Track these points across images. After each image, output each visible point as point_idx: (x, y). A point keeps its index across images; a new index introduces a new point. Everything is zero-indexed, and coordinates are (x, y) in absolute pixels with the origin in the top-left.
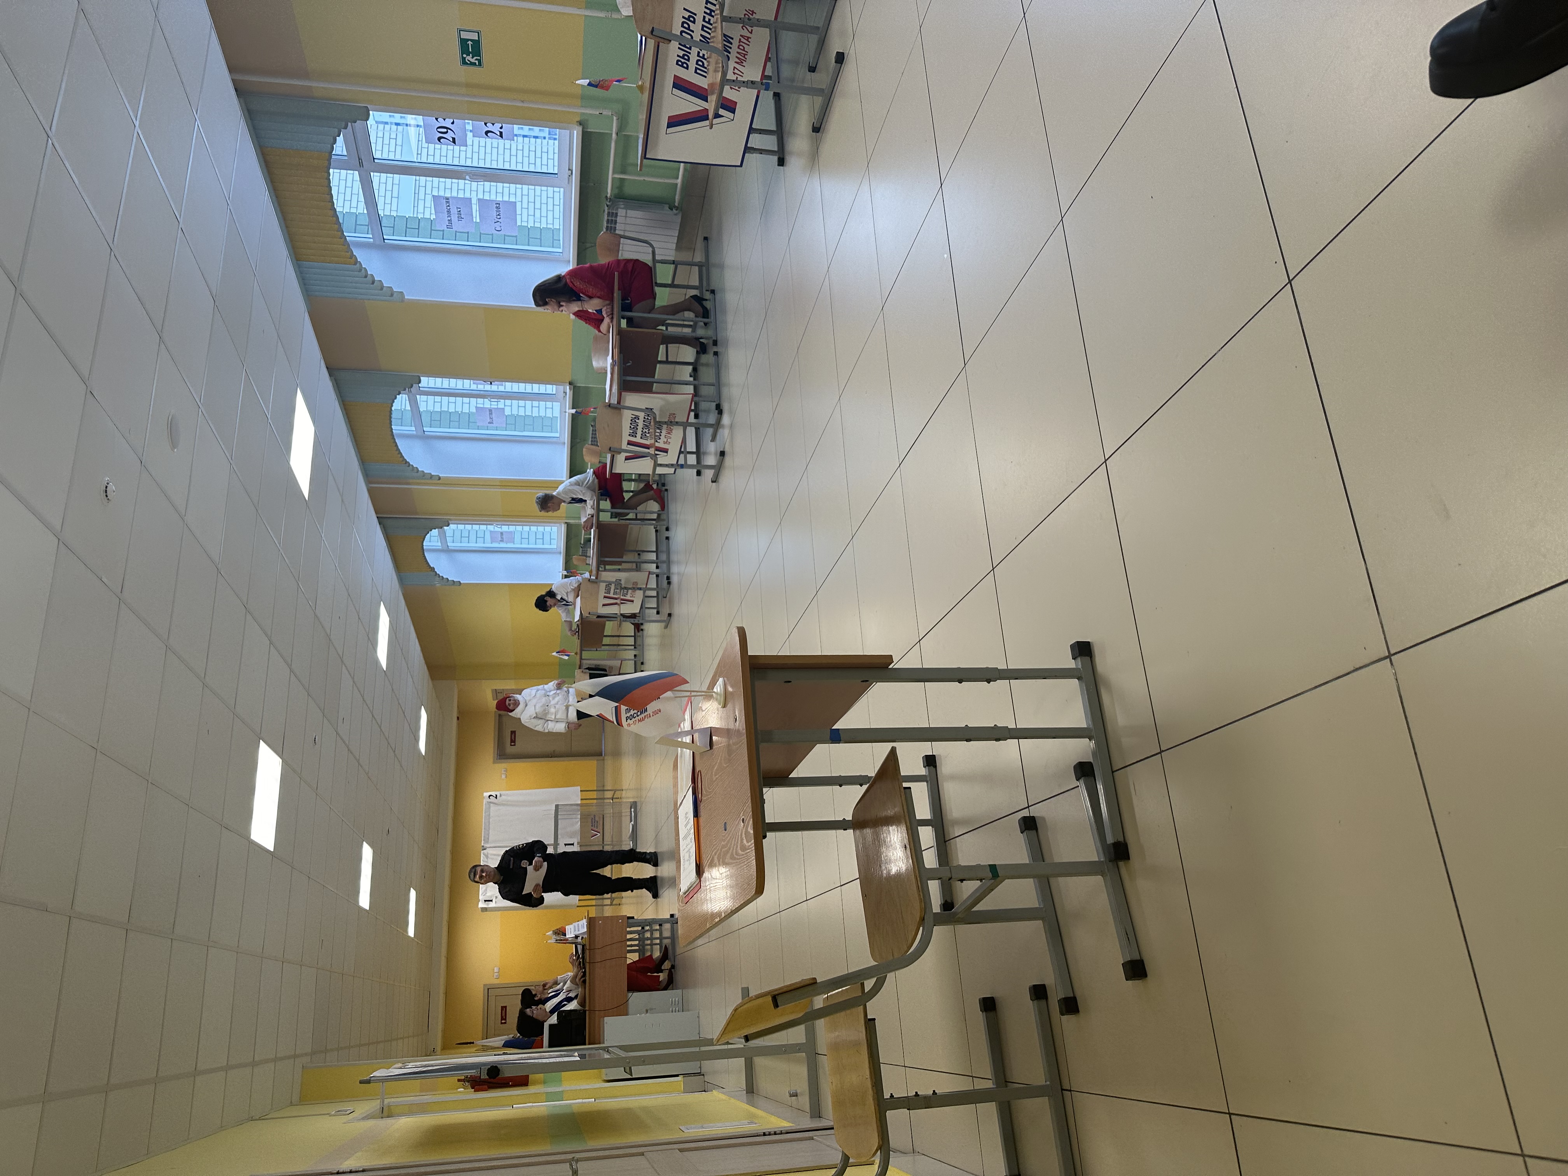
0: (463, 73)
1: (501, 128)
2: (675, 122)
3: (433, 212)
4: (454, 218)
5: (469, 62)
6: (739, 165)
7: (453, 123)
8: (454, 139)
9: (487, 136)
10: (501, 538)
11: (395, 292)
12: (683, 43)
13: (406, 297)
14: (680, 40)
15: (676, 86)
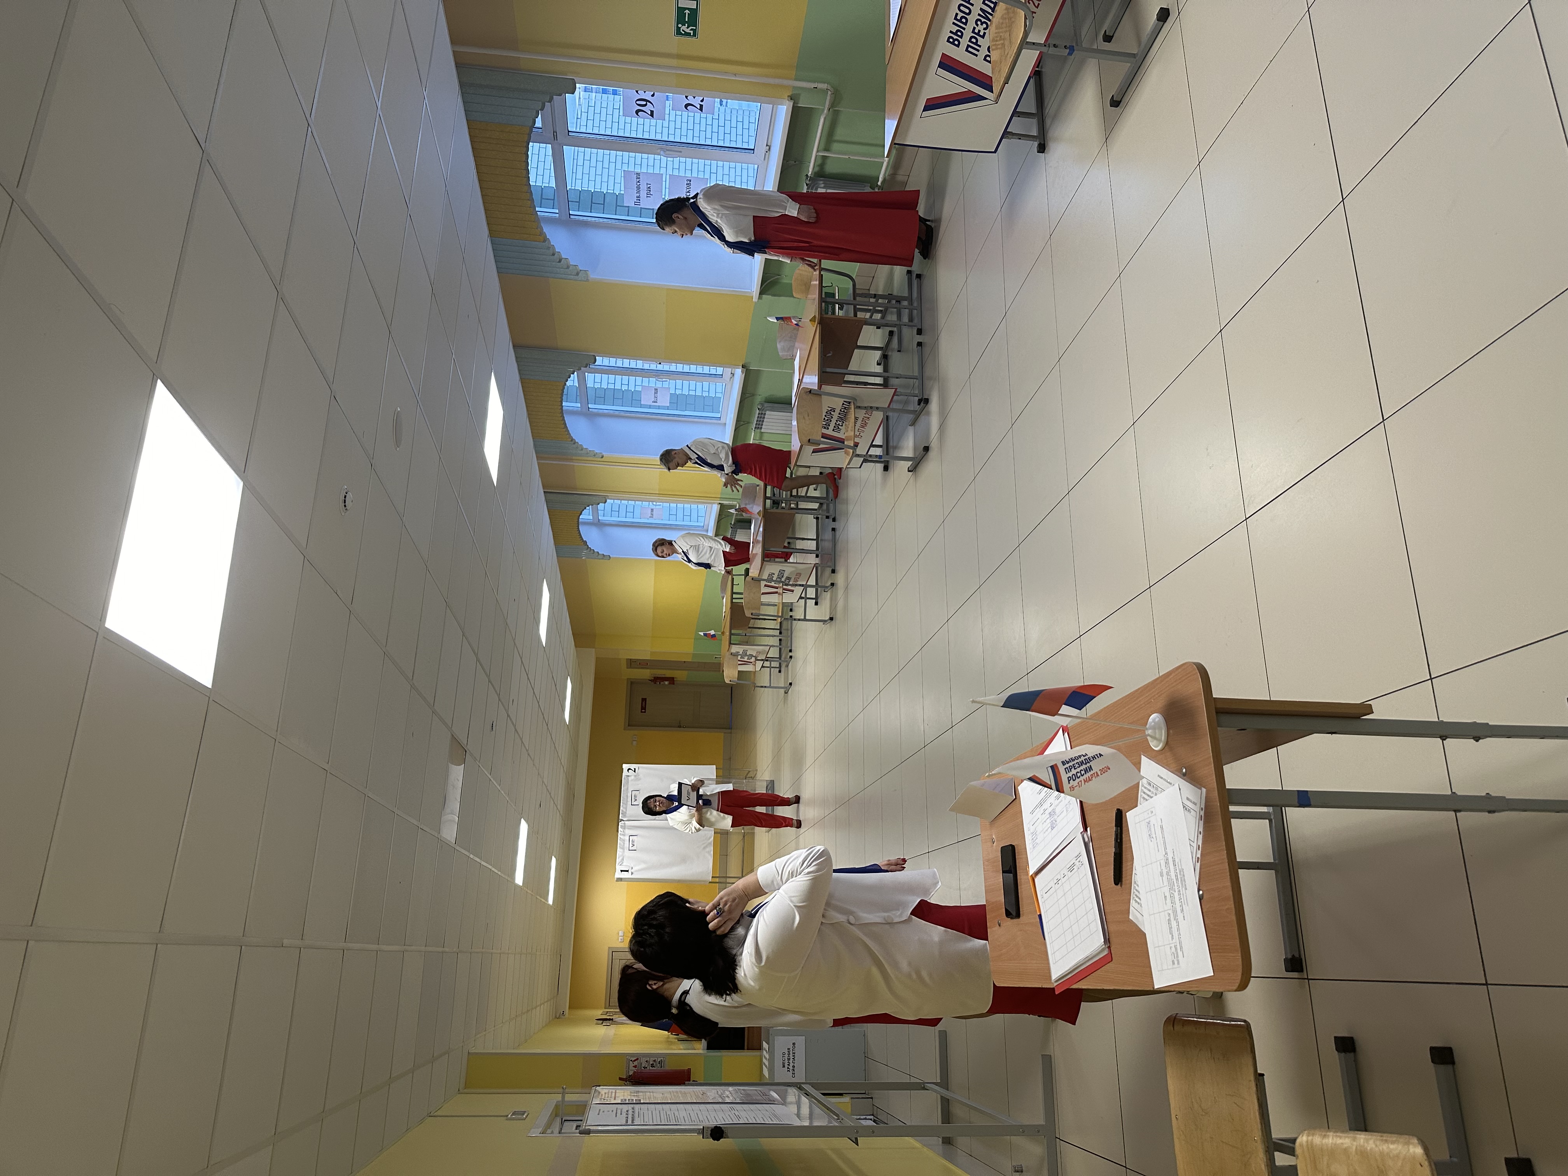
0: (676, 44)
1: (702, 101)
2: (933, 104)
3: (623, 188)
4: (643, 194)
5: (683, 33)
6: (994, 151)
7: (653, 95)
8: (652, 112)
9: (687, 109)
10: (651, 514)
11: (581, 270)
12: (959, 18)
13: (592, 276)
14: (957, 14)
15: (942, 65)
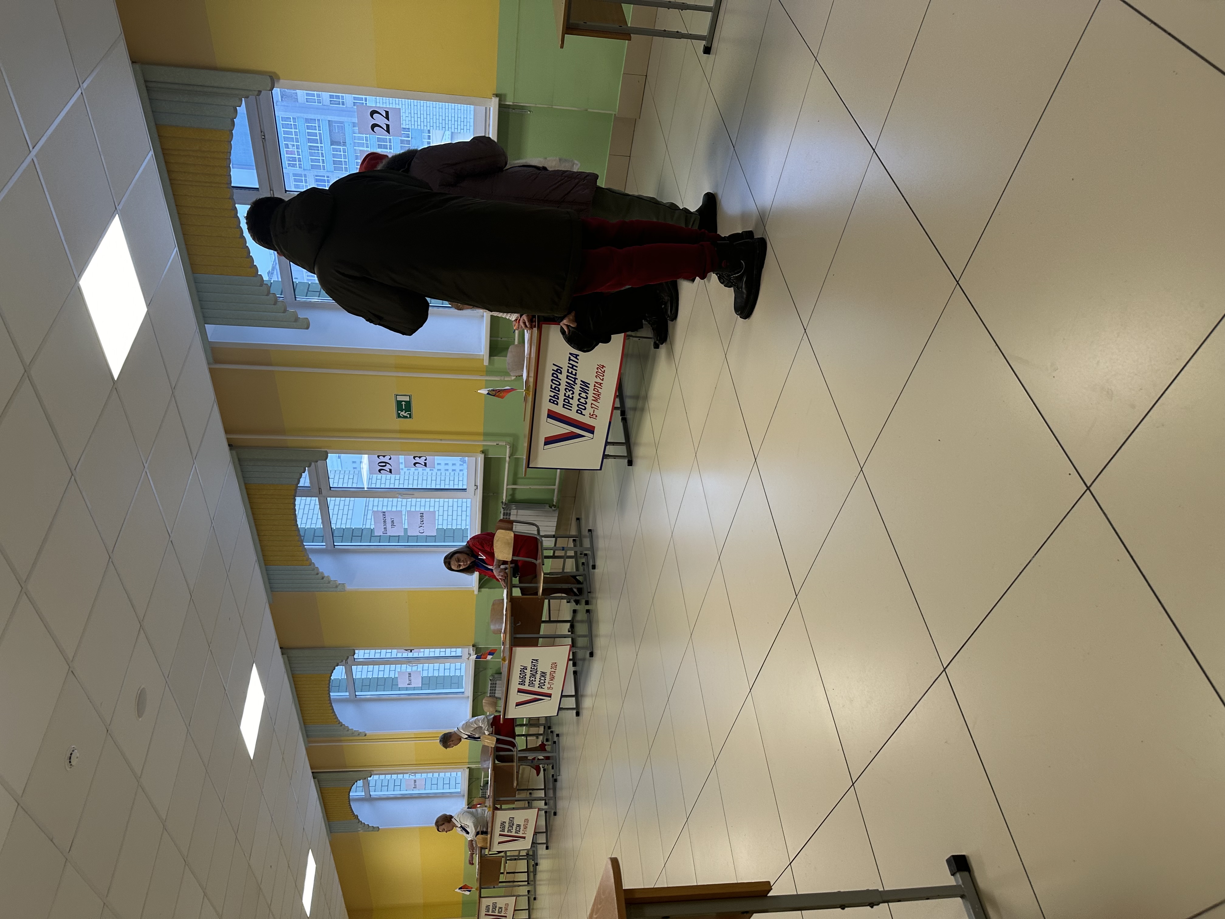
0: (397, 423)
1: (426, 460)
2: (549, 441)
3: (373, 523)
4: (389, 525)
5: (402, 416)
6: (599, 469)
7: (390, 459)
8: (390, 470)
9: (416, 466)
10: (415, 785)
11: (339, 584)
12: (553, 387)
13: (348, 588)
14: (551, 385)
15: (549, 416)
